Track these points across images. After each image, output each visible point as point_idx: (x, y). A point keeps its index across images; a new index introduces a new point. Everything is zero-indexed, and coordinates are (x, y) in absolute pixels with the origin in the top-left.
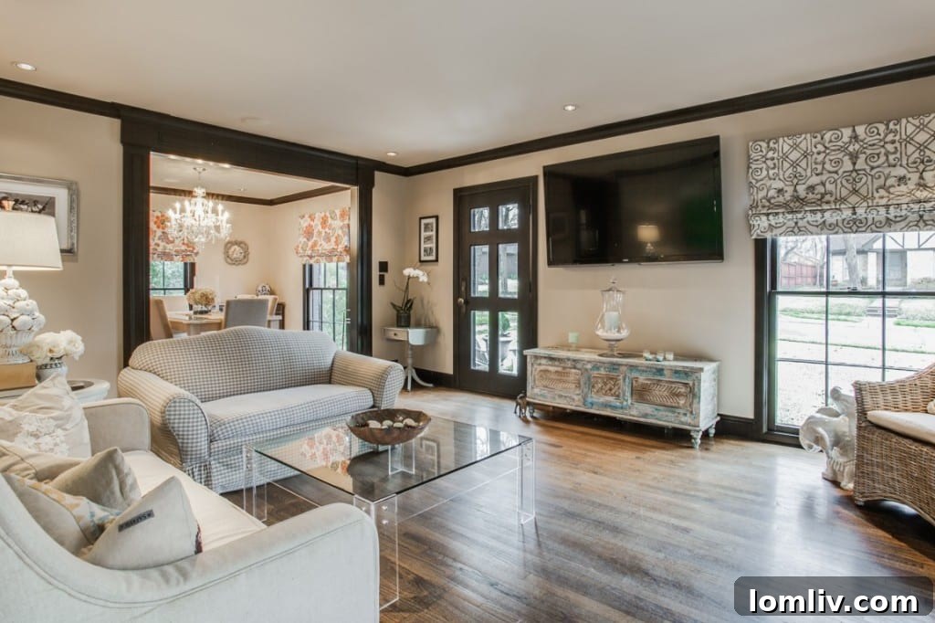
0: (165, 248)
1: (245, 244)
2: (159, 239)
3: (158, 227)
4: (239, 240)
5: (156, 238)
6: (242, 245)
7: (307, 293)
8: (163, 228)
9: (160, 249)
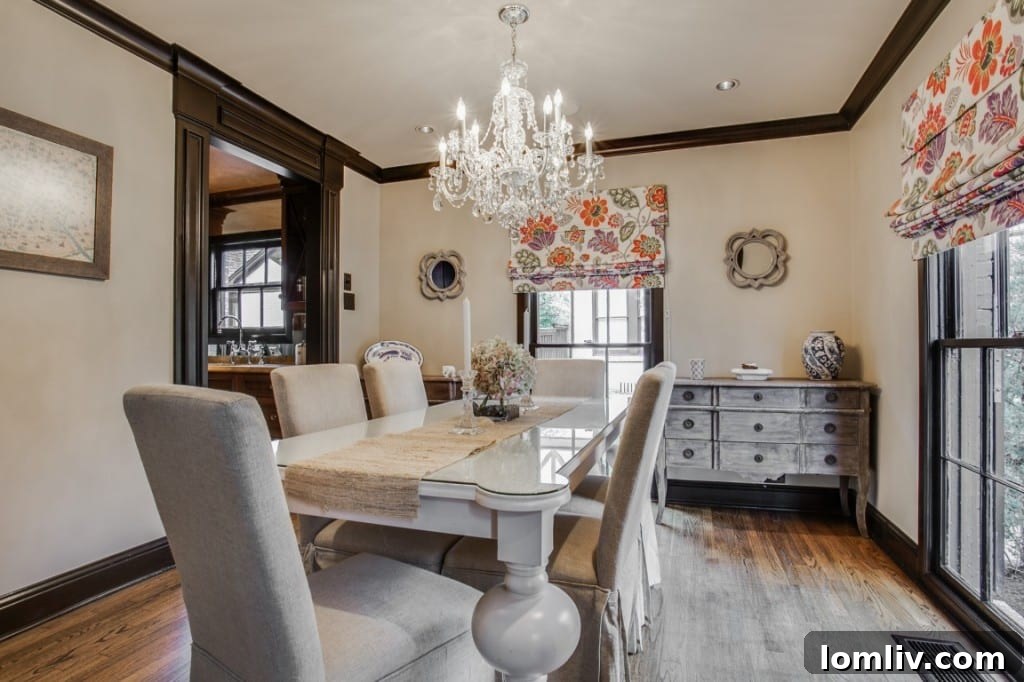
0: (597, 260)
1: (779, 235)
2: (590, 246)
3: (587, 223)
4: (761, 228)
5: (585, 245)
6: (770, 239)
7: (932, 357)
8: (596, 224)
9: (588, 265)
